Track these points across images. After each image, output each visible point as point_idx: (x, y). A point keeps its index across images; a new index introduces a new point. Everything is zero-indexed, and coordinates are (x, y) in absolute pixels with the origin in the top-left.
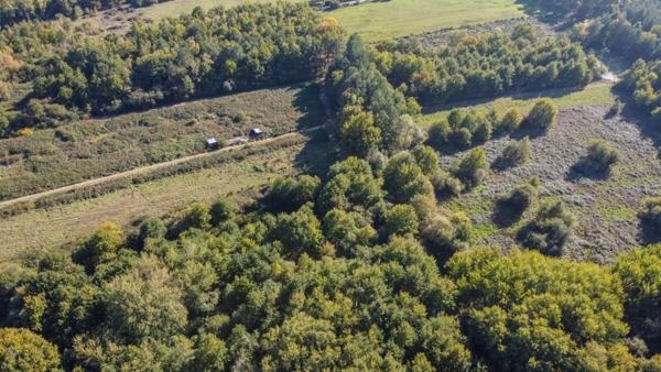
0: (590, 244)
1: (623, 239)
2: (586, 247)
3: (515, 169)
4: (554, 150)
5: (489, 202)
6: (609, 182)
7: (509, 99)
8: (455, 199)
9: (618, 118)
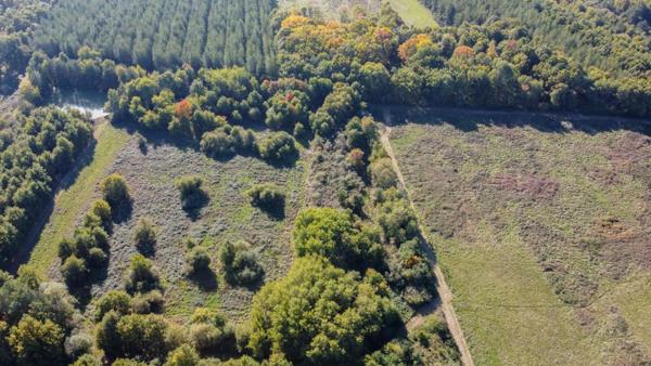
0: (262, 247)
1: (268, 227)
2: (263, 250)
3: (159, 244)
4: (154, 207)
5: (184, 283)
6: (213, 200)
7: (62, 192)
8: (165, 305)
9: (150, 147)
